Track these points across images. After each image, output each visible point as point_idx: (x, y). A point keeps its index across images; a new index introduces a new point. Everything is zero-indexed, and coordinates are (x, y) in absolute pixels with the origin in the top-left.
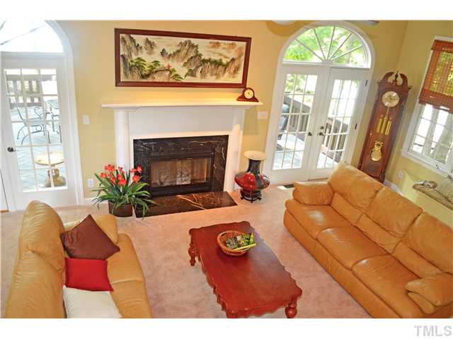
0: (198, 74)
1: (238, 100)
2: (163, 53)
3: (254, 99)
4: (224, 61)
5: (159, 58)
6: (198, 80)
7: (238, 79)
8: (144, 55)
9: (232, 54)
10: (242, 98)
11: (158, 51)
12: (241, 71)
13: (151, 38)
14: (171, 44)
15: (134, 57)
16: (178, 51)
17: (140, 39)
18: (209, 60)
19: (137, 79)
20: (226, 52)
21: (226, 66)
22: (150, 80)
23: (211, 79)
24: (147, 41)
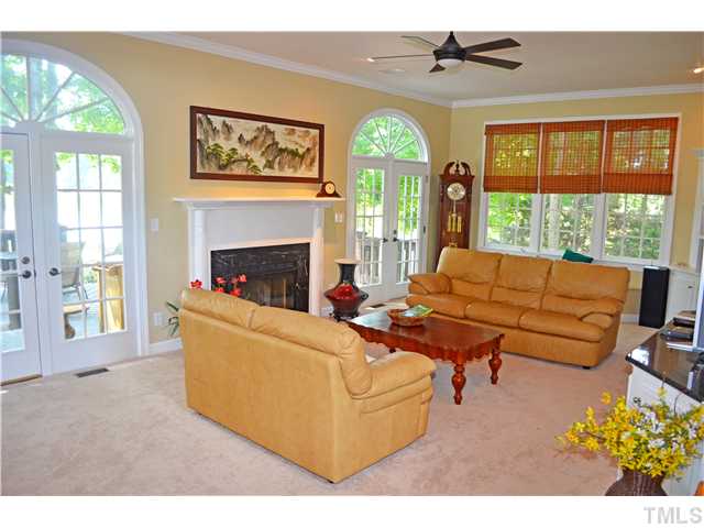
0: (276, 166)
1: (319, 196)
2: (241, 139)
3: (335, 195)
4: (301, 151)
5: (237, 145)
6: (276, 173)
7: (314, 174)
8: (221, 141)
9: (307, 144)
10: (323, 194)
11: (235, 136)
12: (317, 164)
13: (229, 120)
14: (248, 129)
15: (211, 143)
16: (256, 138)
17: (217, 121)
18: (286, 149)
19: (214, 170)
20: (301, 141)
21: (302, 157)
22: (227, 172)
23: (289, 173)
24: (224, 124)
